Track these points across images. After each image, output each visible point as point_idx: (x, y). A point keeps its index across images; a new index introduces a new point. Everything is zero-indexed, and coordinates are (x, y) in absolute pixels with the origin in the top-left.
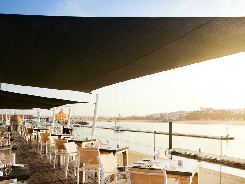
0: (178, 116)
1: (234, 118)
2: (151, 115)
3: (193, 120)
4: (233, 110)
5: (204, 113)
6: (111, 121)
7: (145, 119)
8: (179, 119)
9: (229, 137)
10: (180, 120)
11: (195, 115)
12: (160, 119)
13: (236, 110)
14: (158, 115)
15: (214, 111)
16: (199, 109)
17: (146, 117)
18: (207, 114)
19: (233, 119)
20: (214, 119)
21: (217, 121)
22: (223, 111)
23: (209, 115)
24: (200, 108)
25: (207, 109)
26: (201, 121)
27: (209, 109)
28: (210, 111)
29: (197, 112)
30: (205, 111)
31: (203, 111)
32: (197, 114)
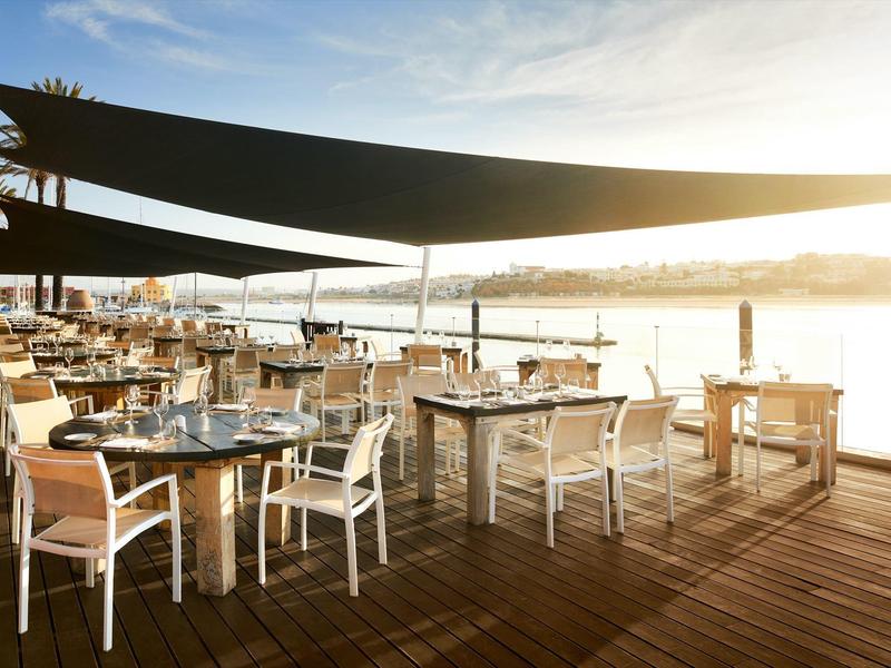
0: (453, 288)
1: (598, 291)
2: (382, 286)
3: (491, 296)
4: (596, 272)
5: (520, 279)
6: (281, 301)
7: (366, 297)
8: (457, 294)
9: (602, 339)
10: (458, 297)
11: (498, 285)
12: (407, 297)
13: (601, 271)
14: (399, 285)
15: (546, 274)
16: (508, 271)
17: (370, 292)
18: (529, 281)
19: (595, 294)
20: (546, 294)
21: (554, 299)
22: (569, 274)
23: (533, 284)
24: (511, 266)
25: (527, 268)
26: (514, 299)
27: (533, 270)
28: (537, 275)
29: (503, 276)
30: (522, 273)
31: (517, 275)
32: (503, 283)
